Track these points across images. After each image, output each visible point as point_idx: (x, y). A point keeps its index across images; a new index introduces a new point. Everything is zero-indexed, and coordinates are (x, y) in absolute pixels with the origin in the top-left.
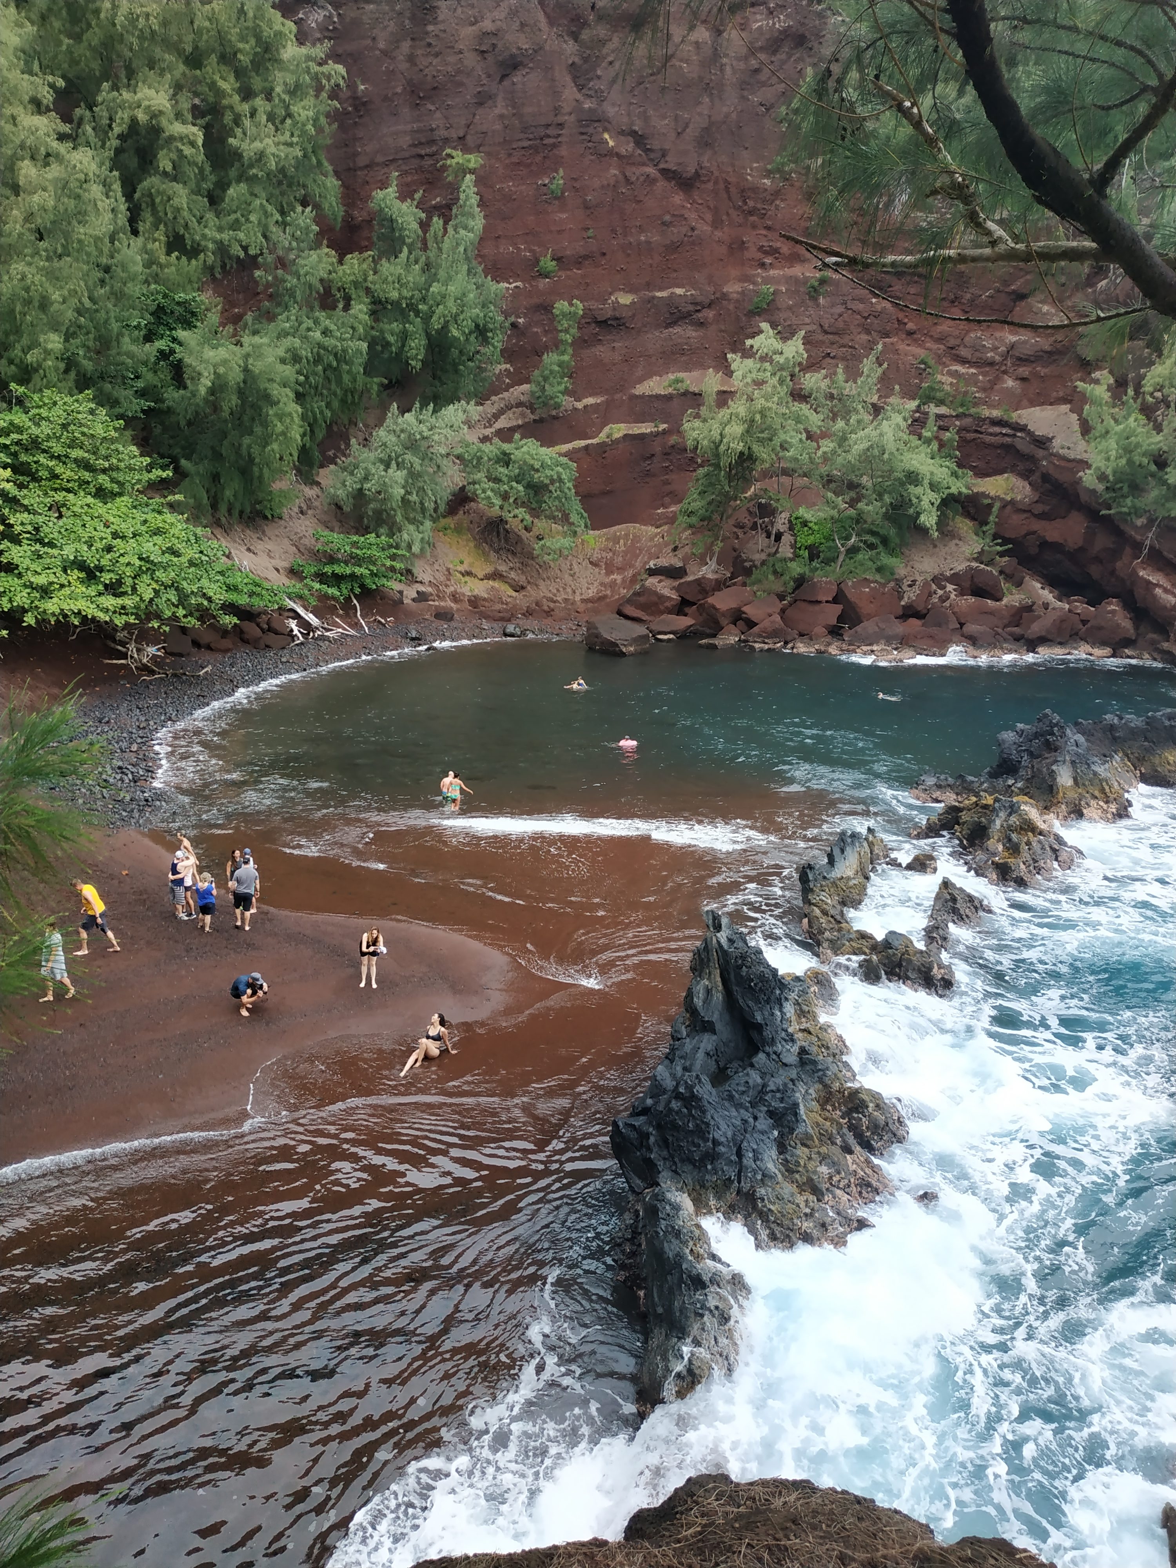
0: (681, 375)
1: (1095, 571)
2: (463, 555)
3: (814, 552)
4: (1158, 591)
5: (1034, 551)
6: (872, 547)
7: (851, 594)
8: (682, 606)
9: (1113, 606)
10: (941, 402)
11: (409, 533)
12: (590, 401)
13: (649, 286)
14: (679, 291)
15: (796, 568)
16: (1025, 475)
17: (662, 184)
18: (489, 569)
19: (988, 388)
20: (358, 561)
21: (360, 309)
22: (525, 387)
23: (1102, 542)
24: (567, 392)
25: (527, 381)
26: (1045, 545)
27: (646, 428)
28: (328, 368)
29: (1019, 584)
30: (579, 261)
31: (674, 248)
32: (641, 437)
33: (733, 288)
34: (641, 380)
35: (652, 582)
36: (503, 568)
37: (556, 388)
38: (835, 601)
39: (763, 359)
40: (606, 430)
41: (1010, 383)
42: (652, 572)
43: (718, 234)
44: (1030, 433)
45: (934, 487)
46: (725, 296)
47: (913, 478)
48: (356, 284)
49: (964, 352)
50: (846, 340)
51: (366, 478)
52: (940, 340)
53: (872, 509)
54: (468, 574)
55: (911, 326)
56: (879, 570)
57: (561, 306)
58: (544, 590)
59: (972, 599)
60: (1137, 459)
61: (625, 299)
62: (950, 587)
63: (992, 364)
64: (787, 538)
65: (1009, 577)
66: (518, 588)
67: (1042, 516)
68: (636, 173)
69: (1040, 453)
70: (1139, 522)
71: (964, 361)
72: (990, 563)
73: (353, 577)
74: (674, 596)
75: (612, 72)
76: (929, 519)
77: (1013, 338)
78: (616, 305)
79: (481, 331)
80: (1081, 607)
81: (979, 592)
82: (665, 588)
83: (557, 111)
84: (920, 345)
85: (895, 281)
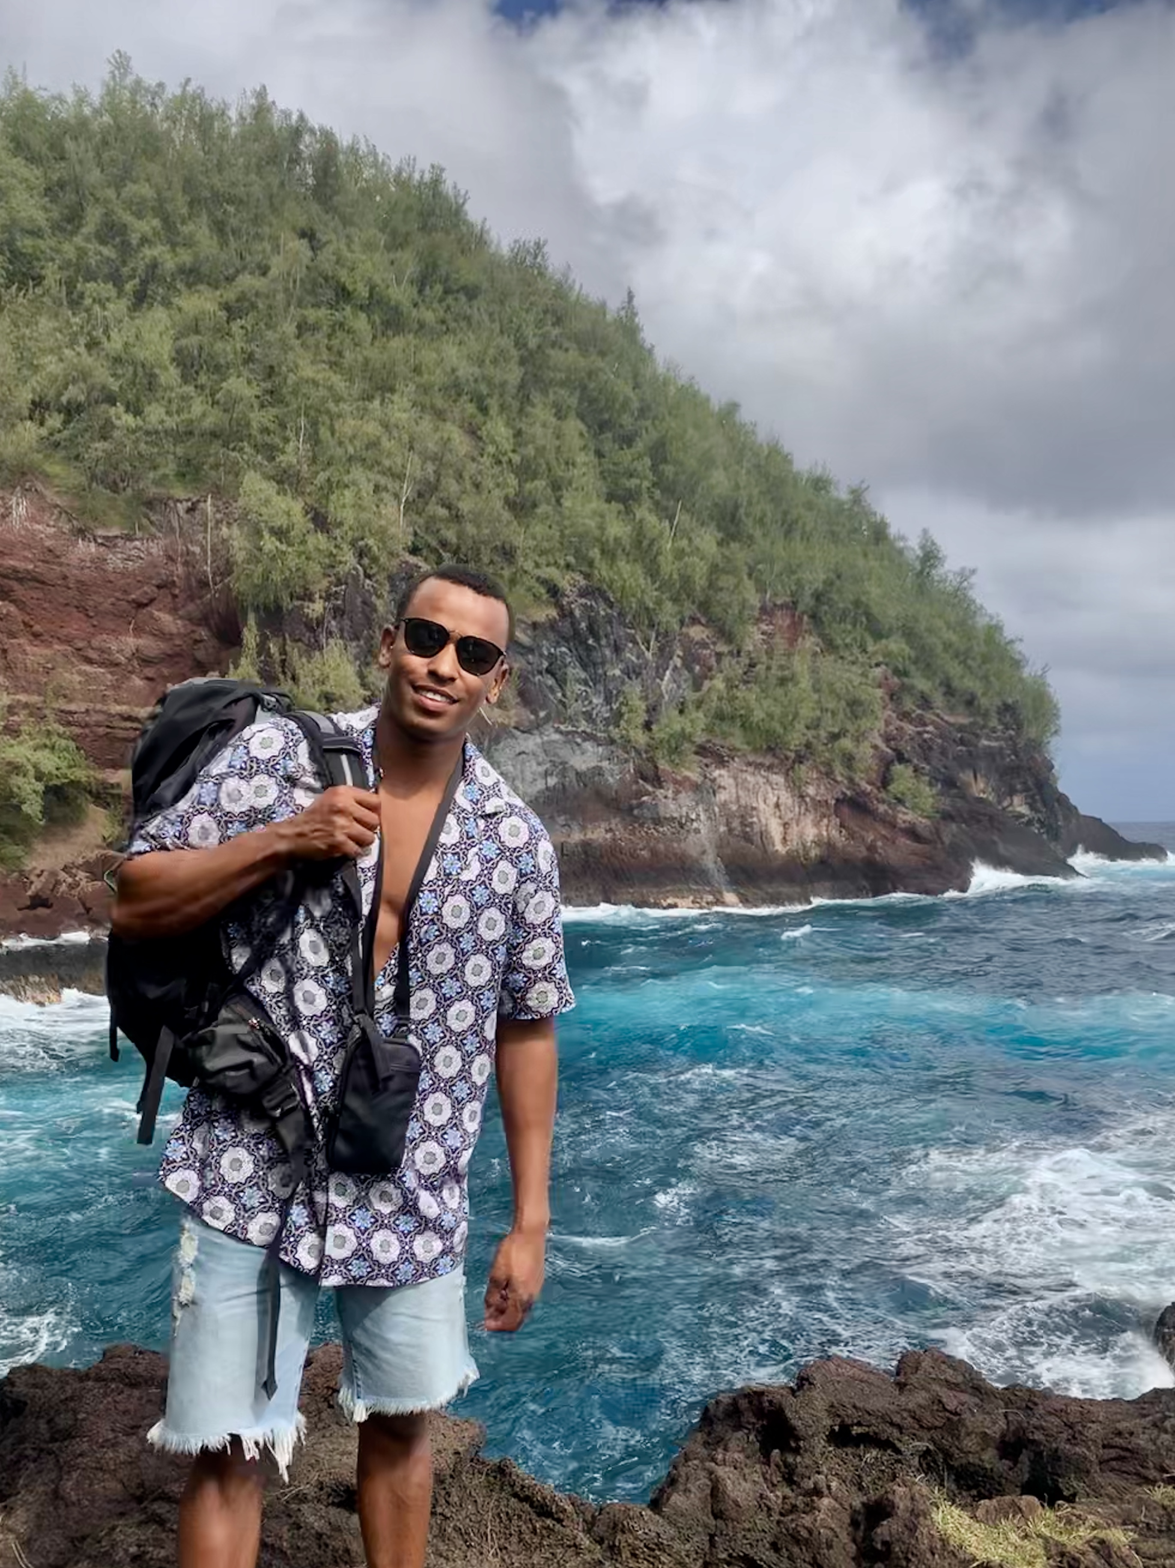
19: (116, 687)
41: (138, 682)
45: (40, 777)
47: (15, 769)
49: (93, 655)
52: (68, 641)
55: (37, 628)
62: (81, 875)
63: (119, 665)
71: (92, 662)
76: (33, 807)
77: (138, 642)
84: (49, 645)
85: (15, 585)
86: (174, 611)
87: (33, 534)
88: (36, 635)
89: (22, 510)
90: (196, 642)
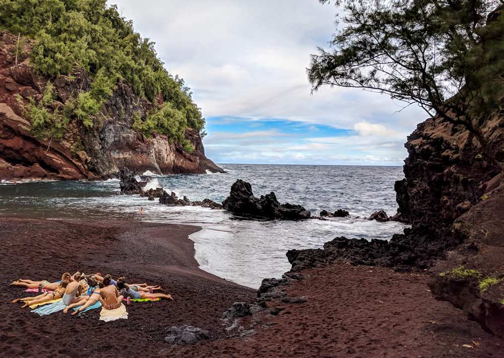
1: (26, 155)
4: (54, 160)
5: (2, 150)
9: (37, 166)
23: (29, 146)
26: (6, 148)
67: (6, 138)
69: (2, 118)
70: (46, 139)
80: (23, 167)
90: (6, 83)
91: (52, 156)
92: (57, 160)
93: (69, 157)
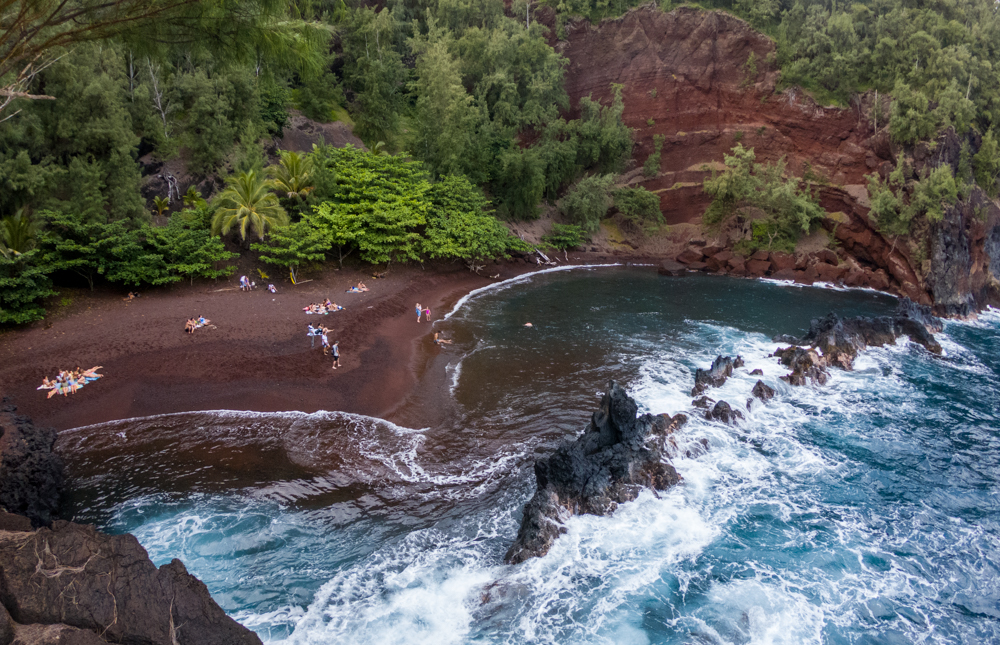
0: (706, 164)
1: (875, 256)
2: (612, 234)
3: (761, 239)
4: (897, 267)
5: (851, 245)
6: (784, 238)
7: (774, 257)
8: (704, 258)
9: (881, 272)
10: (813, 179)
11: (590, 224)
12: (669, 173)
13: (692, 129)
14: (705, 131)
15: (754, 245)
16: (848, 213)
17: (696, 93)
18: (623, 240)
19: (832, 176)
20: (568, 235)
21: (574, 139)
22: (642, 168)
23: (877, 244)
24: (658, 169)
25: (642, 165)
26: (855, 243)
27: (692, 184)
28: (561, 161)
29: (845, 259)
30: (664, 120)
31: (702, 115)
32: (689, 188)
33: (726, 130)
34: (690, 165)
35: (692, 247)
36: (629, 239)
37: (653, 168)
38: (768, 260)
39: (738, 156)
40: (675, 185)
41: (840, 174)
42: (692, 243)
43: (720, 110)
44: (849, 195)
45: (808, 214)
46: (724, 133)
47: (800, 209)
48: (572, 130)
49: (821, 160)
50: (774, 152)
51: (573, 202)
52: (812, 154)
53: (783, 221)
54: (614, 241)
55: (800, 148)
56: (787, 248)
57: (656, 136)
58: (647, 249)
59: (824, 264)
60: (889, 208)
61: (682, 134)
62: (817, 258)
63: (833, 165)
64: (749, 232)
65: (841, 256)
66: (635, 248)
67: (855, 231)
68: (685, 88)
69: (852, 204)
70: (891, 236)
71: (822, 164)
72: (833, 249)
73: (565, 241)
74: (700, 253)
75: (674, 54)
76: (806, 227)
77: (841, 156)
78: (680, 137)
79: (623, 146)
80: (869, 272)
81: (828, 261)
82: (697, 251)
83: (654, 68)
84: (804, 156)
85: (792, 130)
86: (857, 143)
87: (799, 108)
88: (800, 151)
89: (793, 98)
90: (867, 157)
91: (896, 261)
92: (901, 269)
93: (912, 266)
